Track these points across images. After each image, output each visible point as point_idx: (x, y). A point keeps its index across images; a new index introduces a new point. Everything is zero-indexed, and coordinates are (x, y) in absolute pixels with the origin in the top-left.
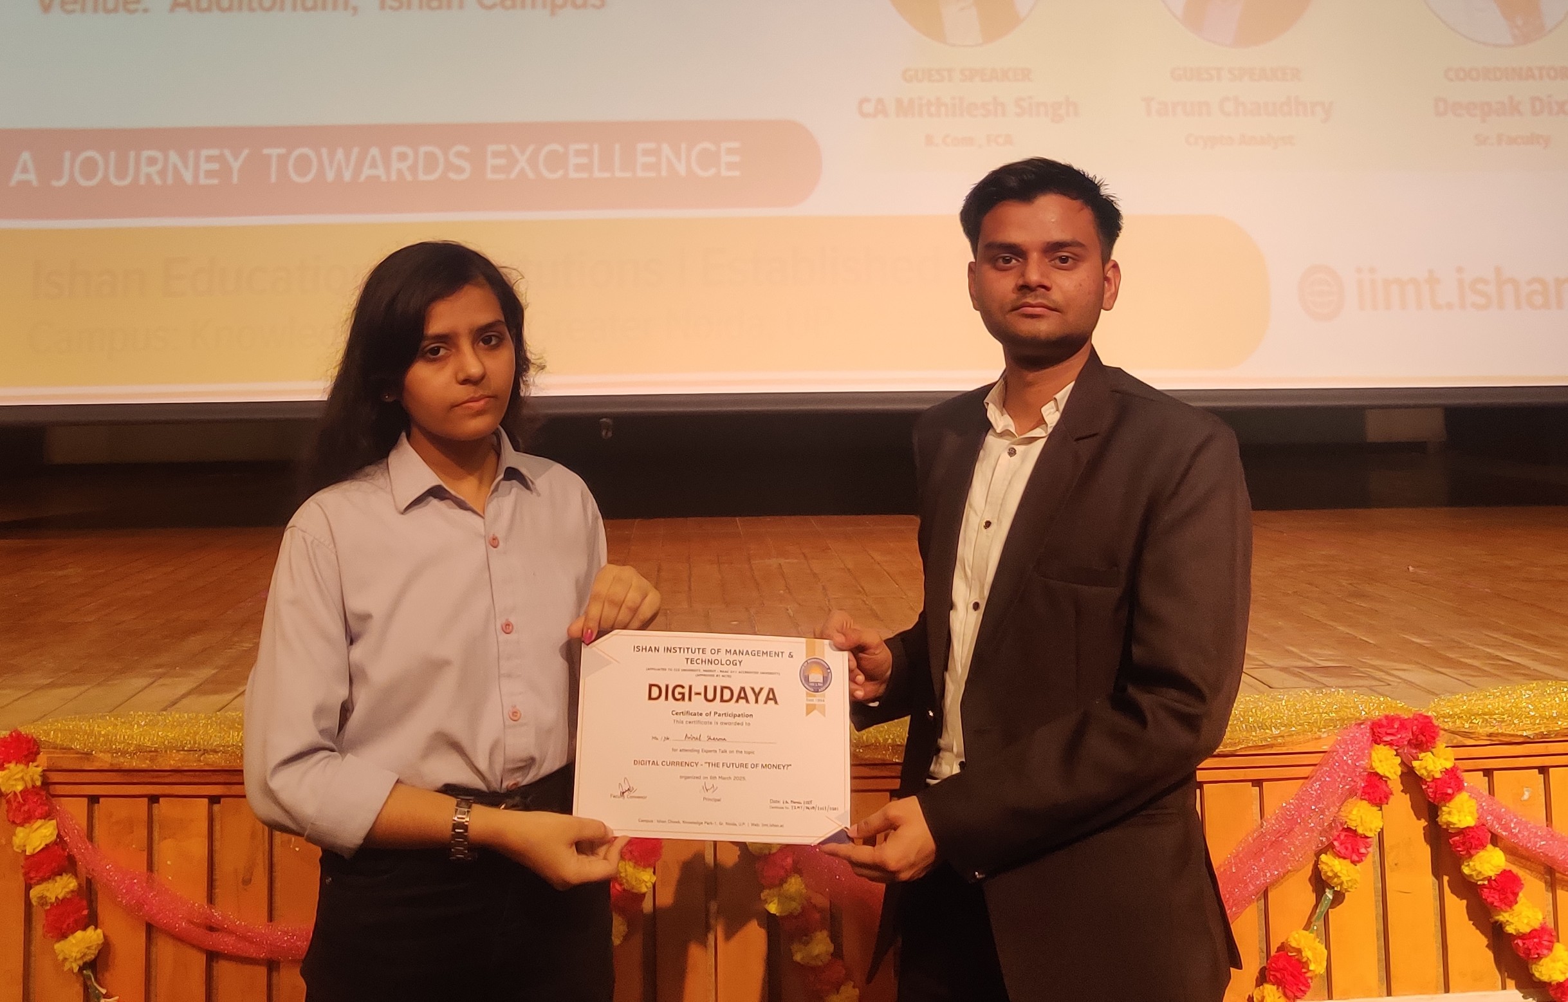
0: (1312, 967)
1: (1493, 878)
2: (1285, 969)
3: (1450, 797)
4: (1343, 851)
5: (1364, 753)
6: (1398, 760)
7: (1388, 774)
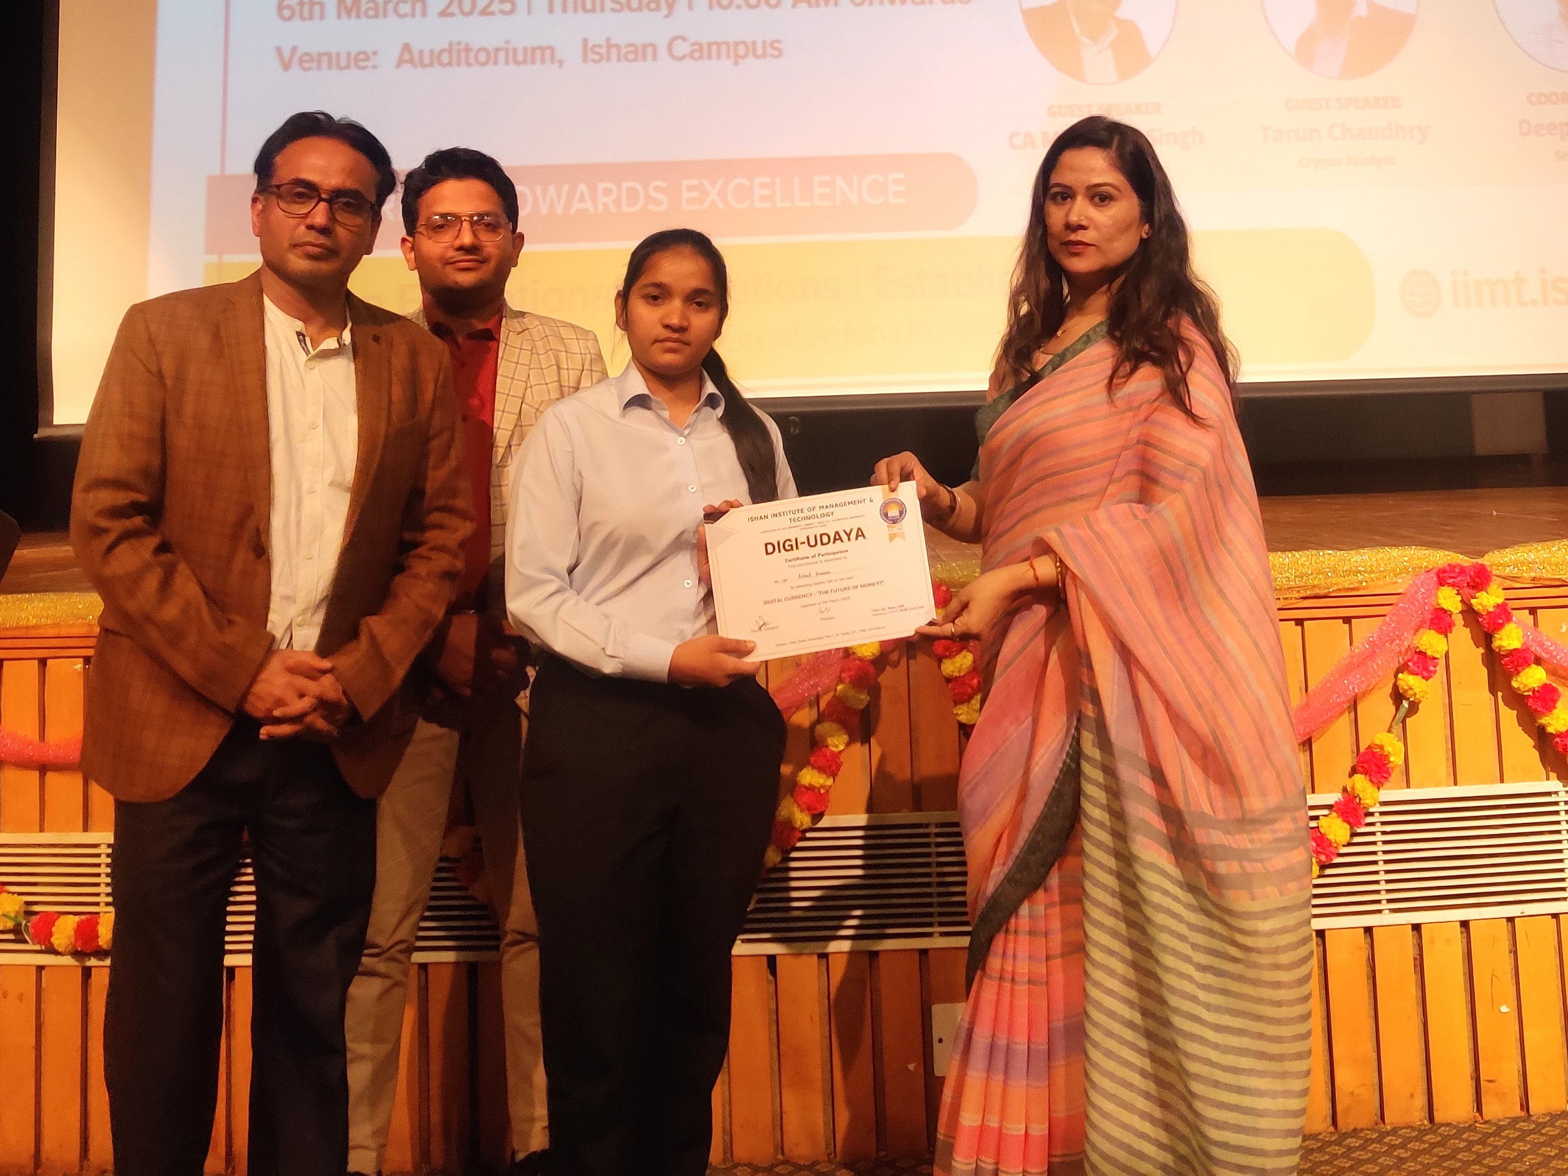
0: (1392, 759)
1: (1536, 689)
2: (1371, 760)
3: (1501, 626)
4: (1416, 669)
5: (1431, 594)
6: (1459, 598)
7: (1451, 609)
